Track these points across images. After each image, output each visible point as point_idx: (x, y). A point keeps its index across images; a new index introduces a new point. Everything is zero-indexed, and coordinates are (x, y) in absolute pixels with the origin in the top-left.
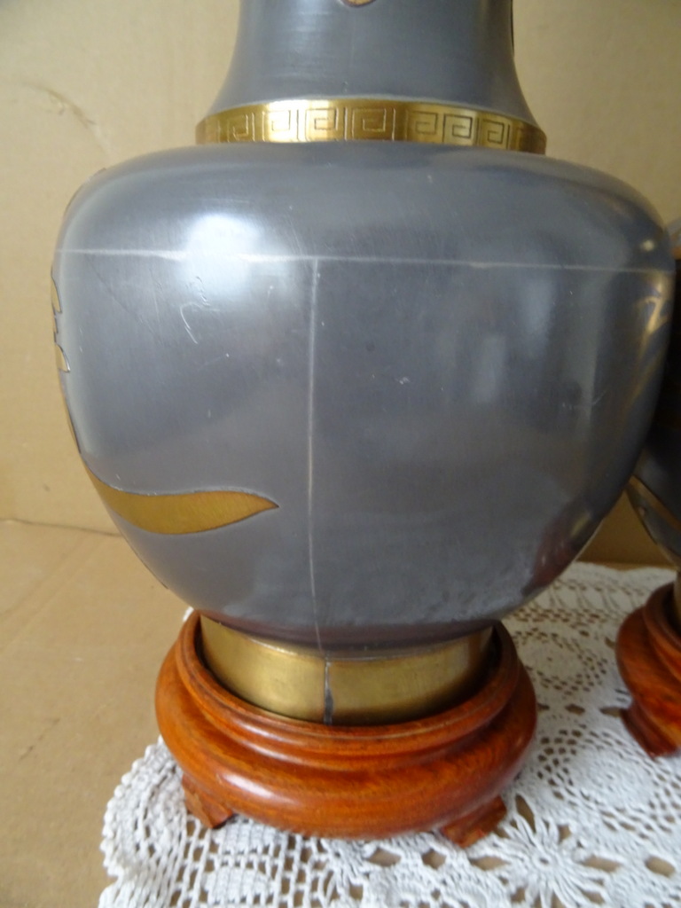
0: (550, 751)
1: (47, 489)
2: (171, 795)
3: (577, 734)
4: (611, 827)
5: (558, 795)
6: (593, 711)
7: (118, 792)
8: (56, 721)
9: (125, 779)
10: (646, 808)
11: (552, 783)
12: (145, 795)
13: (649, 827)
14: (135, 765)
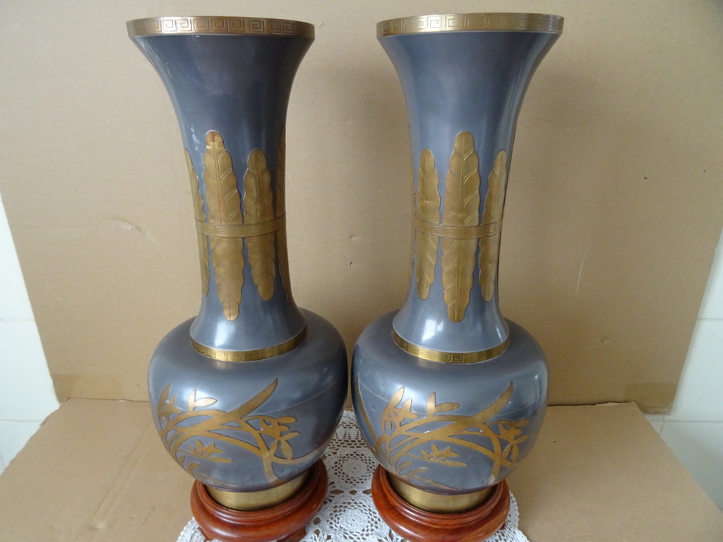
0: (335, 511)
1: (138, 385)
2: (198, 537)
3: (349, 503)
4: (345, 538)
5: (332, 527)
6: (360, 492)
7: (179, 538)
8: (154, 508)
9: (182, 533)
10: (361, 532)
11: (331, 523)
12: (189, 538)
13: (358, 538)
14: (185, 528)
